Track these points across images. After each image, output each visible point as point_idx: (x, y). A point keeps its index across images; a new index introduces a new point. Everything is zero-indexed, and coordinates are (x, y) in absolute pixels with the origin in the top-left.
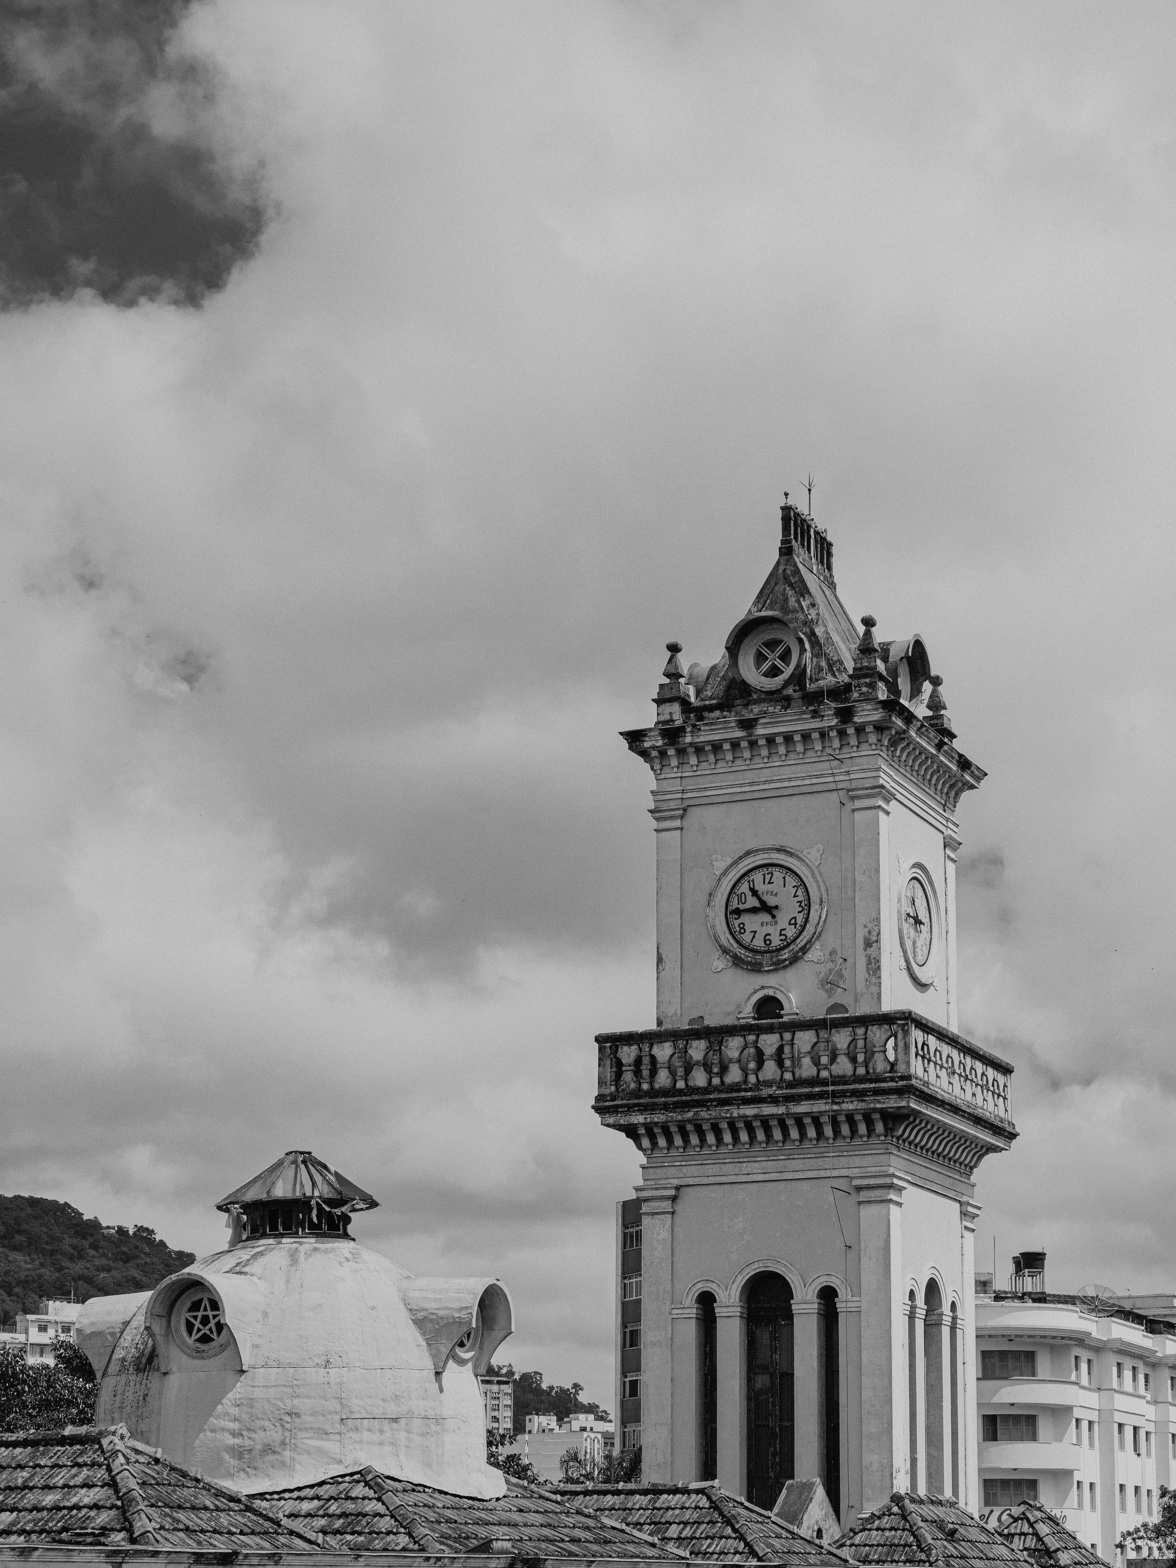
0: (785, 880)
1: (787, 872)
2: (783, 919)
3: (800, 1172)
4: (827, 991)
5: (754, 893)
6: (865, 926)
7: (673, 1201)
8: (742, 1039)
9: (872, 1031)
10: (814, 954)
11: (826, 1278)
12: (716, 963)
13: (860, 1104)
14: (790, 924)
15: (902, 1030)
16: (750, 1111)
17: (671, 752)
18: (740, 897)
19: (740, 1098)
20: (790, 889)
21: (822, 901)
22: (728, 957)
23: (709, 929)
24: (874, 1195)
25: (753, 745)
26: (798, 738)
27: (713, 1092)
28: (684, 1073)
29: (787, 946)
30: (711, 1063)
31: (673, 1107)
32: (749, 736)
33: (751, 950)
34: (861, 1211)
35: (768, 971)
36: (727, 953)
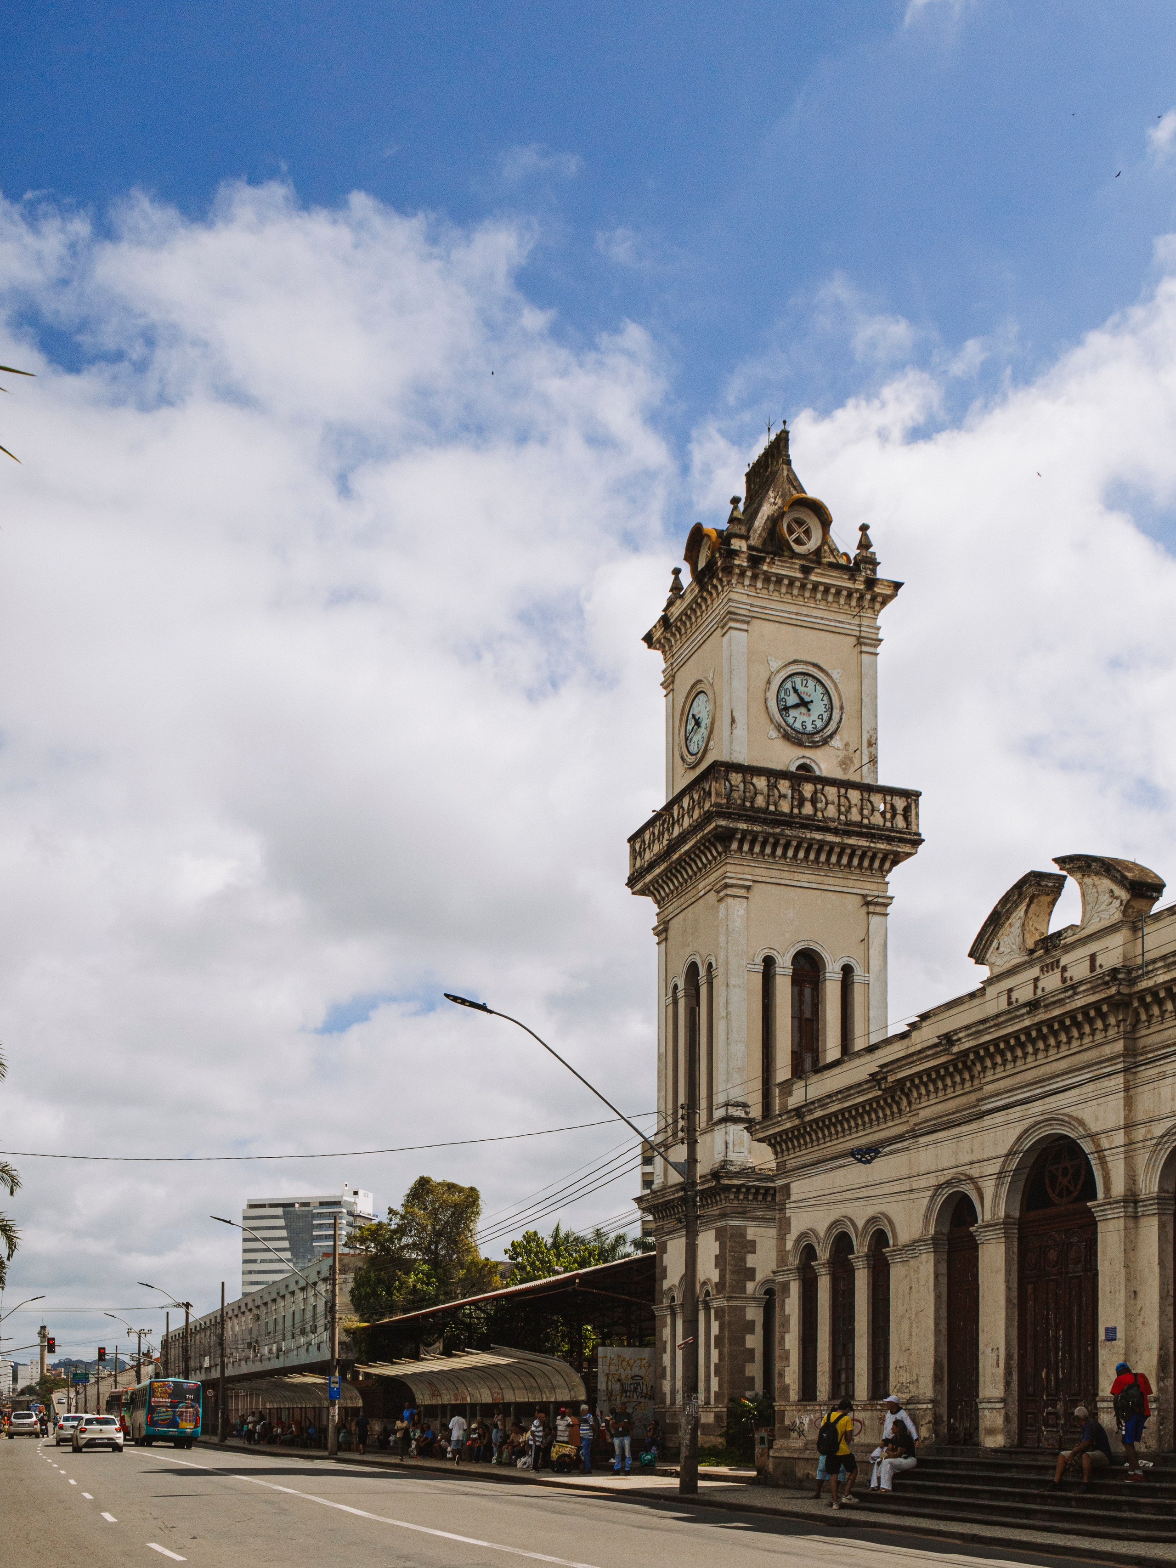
0: (815, 687)
1: (817, 683)
2: (814, 716)
3: (831, 886)
4: (843, 769)
5: (796, 691)
6: (868, 732)
7: (747, 890)
8: (813, 786)
9: (895, 799)
10: (836, 742)
11: (847, 959)
12: (771, 732)
13: (888, 846)
14: (819, 718)
15: (915, 803)
16: (818, 836)
17: (749, 573)
18: (786, 690)
19: (812, 825)
20: (819, 693)
21: (842, 708)
22: (779, 731)
23: (767, 708)
24: (878, 909)
25: (803, 587)
26: (833, 590)
27: (794, 818)
28: (775, 801)
29: (818, 732)
30: (793, 798)
31: (767, 823)
32: (803, 579)
33: (794, 730)
34: (870, 918)
35: (806, 747)
36: (778, 727)
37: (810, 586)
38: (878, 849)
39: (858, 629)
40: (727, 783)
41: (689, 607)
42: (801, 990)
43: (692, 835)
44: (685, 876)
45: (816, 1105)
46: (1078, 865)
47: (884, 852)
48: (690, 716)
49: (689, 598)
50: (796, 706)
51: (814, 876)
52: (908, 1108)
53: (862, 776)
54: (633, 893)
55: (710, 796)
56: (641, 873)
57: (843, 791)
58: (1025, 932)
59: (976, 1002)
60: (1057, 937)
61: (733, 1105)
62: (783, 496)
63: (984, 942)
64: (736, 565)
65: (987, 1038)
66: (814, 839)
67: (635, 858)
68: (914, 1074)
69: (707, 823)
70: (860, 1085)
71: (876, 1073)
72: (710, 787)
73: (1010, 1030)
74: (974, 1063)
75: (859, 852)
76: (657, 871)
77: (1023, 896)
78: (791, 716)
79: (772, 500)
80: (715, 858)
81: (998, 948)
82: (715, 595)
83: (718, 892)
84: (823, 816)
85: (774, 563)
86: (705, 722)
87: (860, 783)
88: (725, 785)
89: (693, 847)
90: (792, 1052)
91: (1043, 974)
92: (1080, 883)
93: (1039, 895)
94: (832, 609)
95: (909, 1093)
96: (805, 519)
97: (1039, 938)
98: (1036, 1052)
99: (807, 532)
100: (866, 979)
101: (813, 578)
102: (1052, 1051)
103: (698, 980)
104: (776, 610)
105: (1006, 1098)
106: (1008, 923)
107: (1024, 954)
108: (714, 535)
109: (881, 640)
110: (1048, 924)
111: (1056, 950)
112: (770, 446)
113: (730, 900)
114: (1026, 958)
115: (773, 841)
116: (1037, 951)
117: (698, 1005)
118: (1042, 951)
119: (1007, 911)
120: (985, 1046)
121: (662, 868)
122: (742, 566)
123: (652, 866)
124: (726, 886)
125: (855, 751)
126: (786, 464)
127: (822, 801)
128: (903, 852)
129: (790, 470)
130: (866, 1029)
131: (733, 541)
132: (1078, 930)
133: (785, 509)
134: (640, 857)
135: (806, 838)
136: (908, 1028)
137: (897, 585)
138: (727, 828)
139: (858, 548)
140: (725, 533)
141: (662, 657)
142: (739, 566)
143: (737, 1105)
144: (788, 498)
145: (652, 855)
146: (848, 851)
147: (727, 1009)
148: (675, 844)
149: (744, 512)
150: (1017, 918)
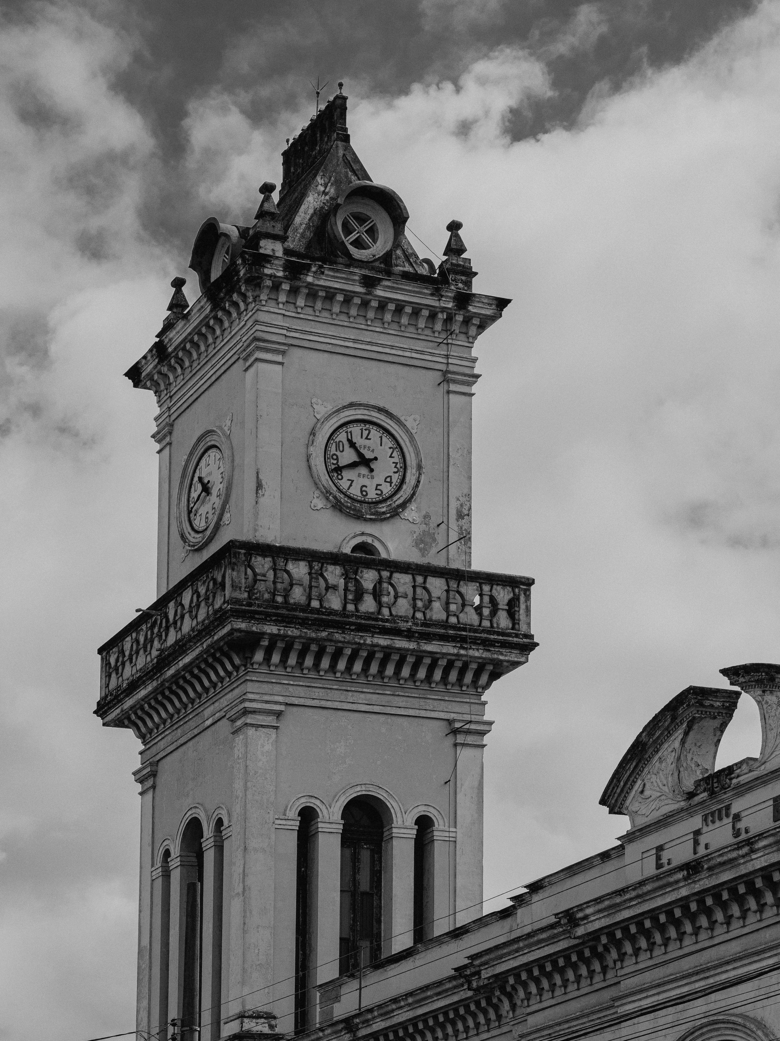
0: (381, 439)
1: (383, 433)
2: (379, 478)
3: (402, 709)
4: (420, 550)
5: (352, 445)
6: (458, 500)
7: (277, 717)
8: (376, 573)
9: (496, 590)
10: (411, 513)
11: (424, 808)
12: (315, 501)
13: (485, 653)
14: (385, 481)
15: (525, 594)
16: (383, 641)
17: (286, 287)
18: (338, 444)
19: (374, 627)
20: (387, 448)
21: (419, 467)
22: (327, 499)
23: (310, 467)
24: (470, 739)
25: (365, 304)
26: (408, 310)
27: (348, 617)
28: (320, 594)
29: (385, 500)
30: (346, 589)
31: (308, 624)
32: (365, 294)
33: (349, 497)
34: (458, 752)
35: (366, 520)
36: (326, 494)
37: (374, 304)
38: (471, 657)
39: (444, 361)
40: (249, 571)
41: (197, 331)
42: (355, 852)
43: (195, 643)
44: (184, 699)
45: (376, 1013)
46: (756, 678)
47: (480, 661)
48: (196, 479)
49: (195, 320)
50: (353, 465)
51: (377, 696)
52: (511, 1013)
53: (448, 559)
54: (104, 725)
55: (224, 589)
56: (117, 697)
57: (420, 579)
58: (682, 769)
59: (610, 865)
60: (727, 775)
61: (249, 1017)
62: (337, 183)
63: (622, 784)
64: (267, 275)
65: (626, 914)
66: (377, 645)
67: (109, 676)
68: (521, 966)
69: (218, 626)
70: (440, 983)
71: (465, 967)
72: (224, 577)
73: (659, 902)
74: (606, 948)
75: (443, 663)
76: (143, 693)
77: (678, 721)
78: (345, 479)
79: (322, 189)
80: (229, 674)
81: (642, 792)
82: (235, 315)
83: (233, 721)
84: (391, 614)
85: (323, 273)
86: (217, 487)
87: (445, 568)
88: (246, 574)
89: (197, 658)
90: (341, 939)
91: (707, 825)
92: (759, 702)
93: (701, 719)
94: (408, 335)
95: (513, 993)
96: (369, 214)
97: (700, 777)
98: (697, 931)
99: (372, 232)
100: (451, 835)
101: (379, 292)
102: (720, 930)
103: (201, 844)
104: (325, 336)
105: (654, 995)
106: (657, 757)
107: (679, 798)
108: (234, 233)
109: (478, 376)
110: (715, 758)
111: (725, 793)
112: (318, 116)
113: (251, 732)
114: (683, 804)
115: (316, 649)
116: (698, 794)
117: (201, 879)
118: (705, 794)
119: (655, 742)
120: (624, 925)
121: (150, 688)
122: (275, 277)
123: (133, 686)
124: (246, 712)
125: (438, 526)
126: (342, 141)
127: (389, 594)
128: (508, 661)
129: (348, 147)
130: (451, 908)
131: (263, 243)
132: (757, 764)
133: (340, 201)
134: (117, 674)
135: (364, 644)
136: (512, 903)
137: (502, 303)
138: (248, 633)
139: (445, 254)
140: (251, 232)
141: (155, 399)
142: (271, 276)
143: (257, 1016)
144: (343, 187)
145: (134, 671)
146: (427, 661)
147: (244, 882)
148: (169, 655)
149: (279, 204)
150: (670, 750)
